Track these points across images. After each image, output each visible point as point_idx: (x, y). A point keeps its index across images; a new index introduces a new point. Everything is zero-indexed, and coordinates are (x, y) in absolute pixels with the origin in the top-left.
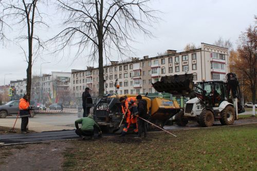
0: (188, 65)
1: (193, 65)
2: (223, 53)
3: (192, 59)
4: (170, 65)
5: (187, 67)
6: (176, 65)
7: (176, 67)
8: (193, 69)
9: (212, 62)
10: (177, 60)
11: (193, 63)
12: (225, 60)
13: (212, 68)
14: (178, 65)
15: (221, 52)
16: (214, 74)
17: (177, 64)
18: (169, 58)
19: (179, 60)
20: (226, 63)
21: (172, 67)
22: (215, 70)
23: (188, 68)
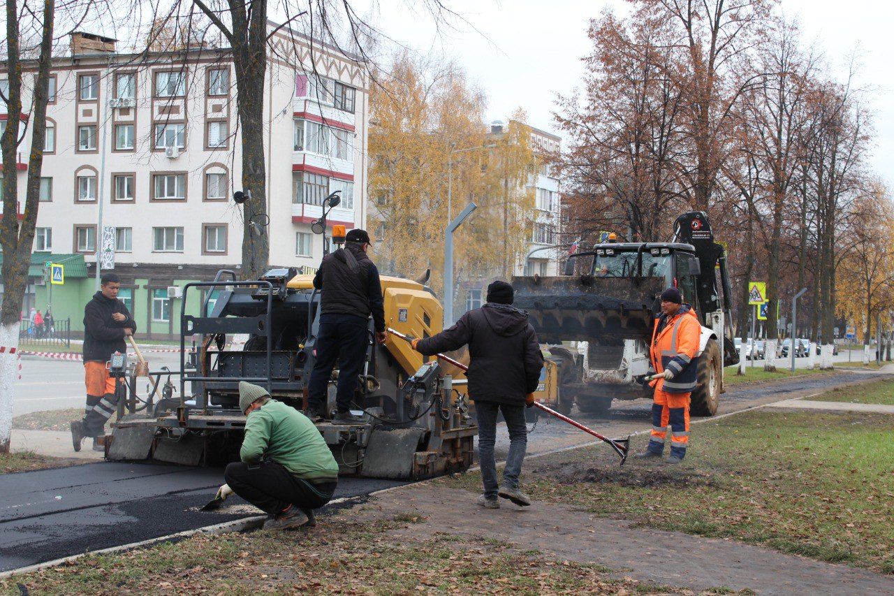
0: (184, 122)
1: (208, 123)
2: (345, 79)
3: (208, 95)
4: (87, 113)
5: (176, 129)
6: (120, 118)
7: (116, 126)
8: (207, 147)
9: (300, 117)
10: (124, 93)
11: (211, 115)
12: (353, 112)
13: (297, 148)
14: (130, 118)
15: (340, 73)
16: (306, 177)
17: (125, 111)
18: (80, 77)
19: (134, 90)
20: (358, 130)
21: (94, 126)
22: (314, 159)
23: (184, 138)
